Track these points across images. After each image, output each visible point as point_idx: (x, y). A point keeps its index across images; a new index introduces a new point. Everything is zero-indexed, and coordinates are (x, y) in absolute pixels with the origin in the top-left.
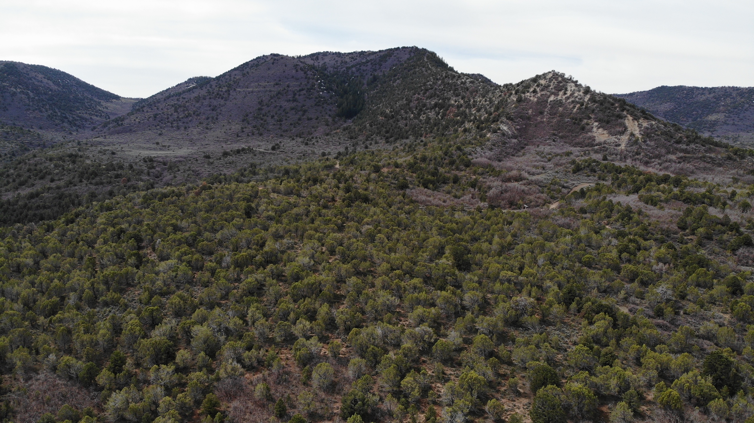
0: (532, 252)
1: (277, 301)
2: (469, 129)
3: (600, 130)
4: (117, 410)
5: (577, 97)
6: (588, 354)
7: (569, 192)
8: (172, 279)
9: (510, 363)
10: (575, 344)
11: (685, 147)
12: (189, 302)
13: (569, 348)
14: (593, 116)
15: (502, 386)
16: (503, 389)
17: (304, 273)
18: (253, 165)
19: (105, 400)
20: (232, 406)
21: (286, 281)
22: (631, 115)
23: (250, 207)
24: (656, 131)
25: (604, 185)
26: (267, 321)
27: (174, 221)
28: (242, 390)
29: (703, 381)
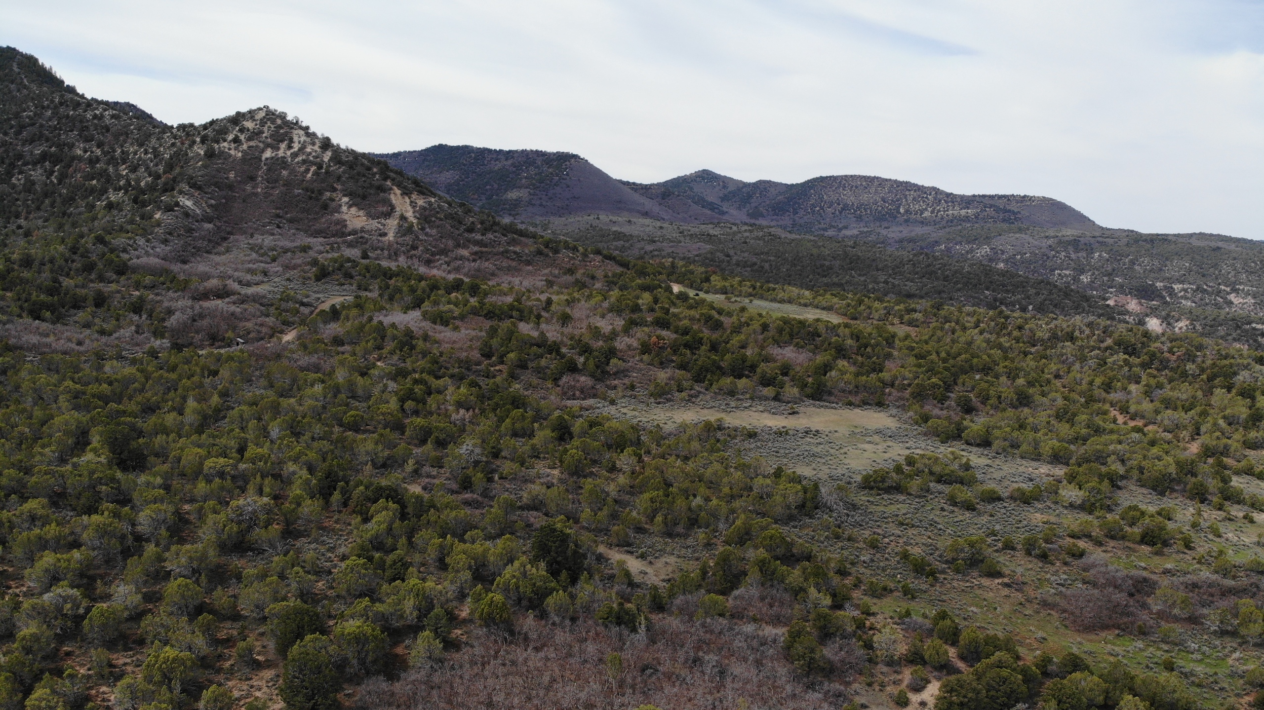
0: (259, 419)
2: (118, 204)
3: (354, 210)
5: (310, 153)
6: (366, 569)
7: (312, 312)
9: (236, 617)
10: (344, 558)
11: (481, 238)
13: (335, 566)
14: (339, 187)
15: (226, 660)
16: (227, 664)
22: (399, 186)
24: (438, 212)
25: (367, 298)
29: (534, 570)
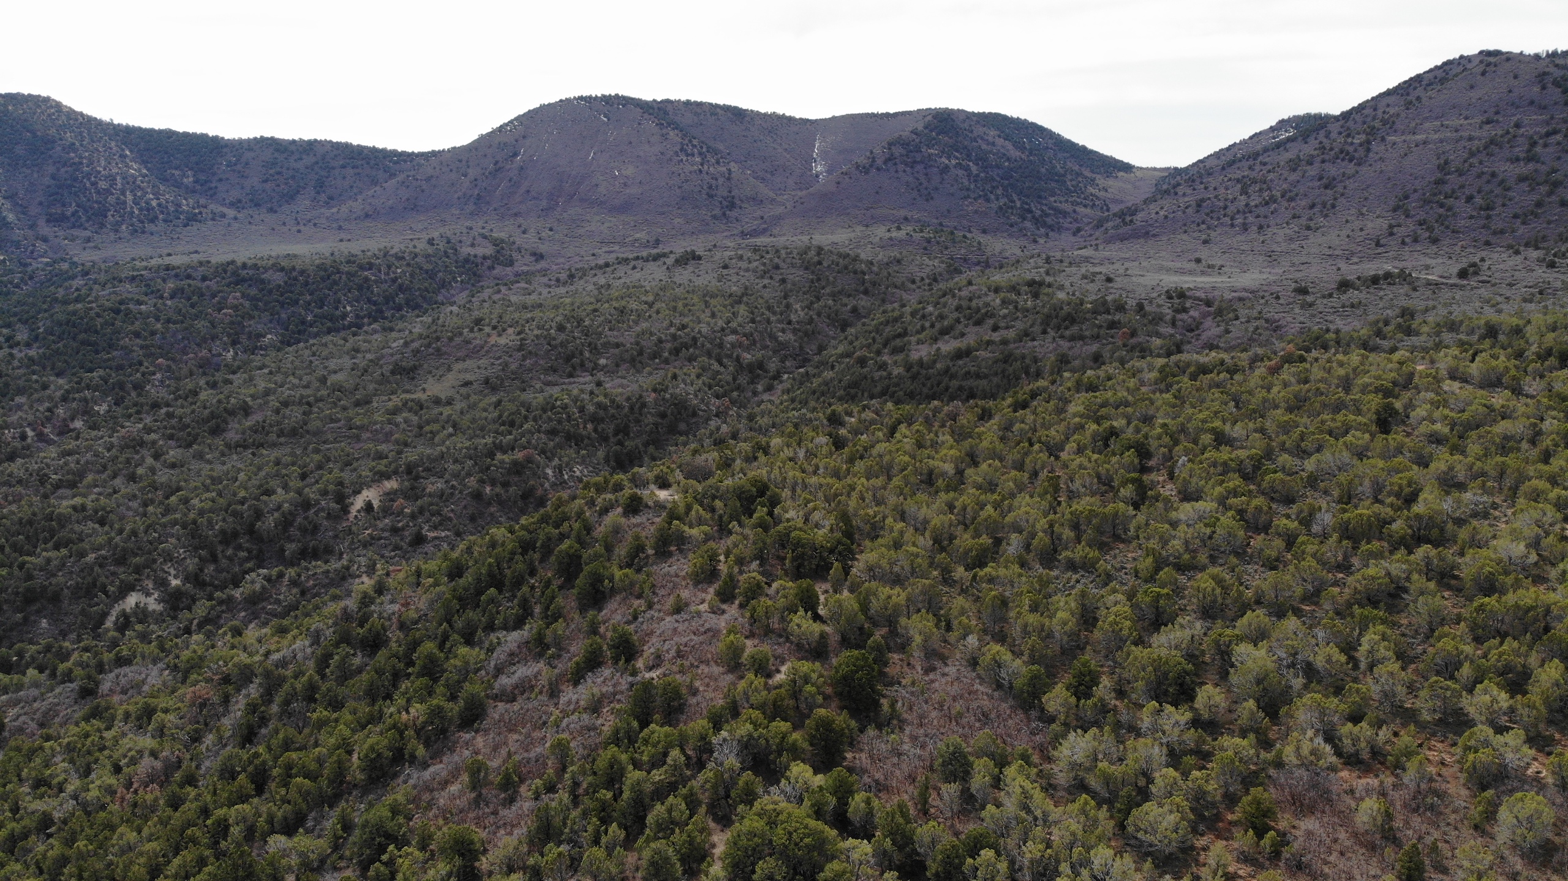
1: (1432, 631)
4: (1074, 766)
8: (1203, 541)
12: (1234, 594)
17: (1509, 580)
18: (1407, 313)
19: (1056, 740)
20: (1303, 827)
21: (1459, 590)
23: (1390, 410)
26: (1403, 669)
27: (1217, 424)
28: (1329, 801)
